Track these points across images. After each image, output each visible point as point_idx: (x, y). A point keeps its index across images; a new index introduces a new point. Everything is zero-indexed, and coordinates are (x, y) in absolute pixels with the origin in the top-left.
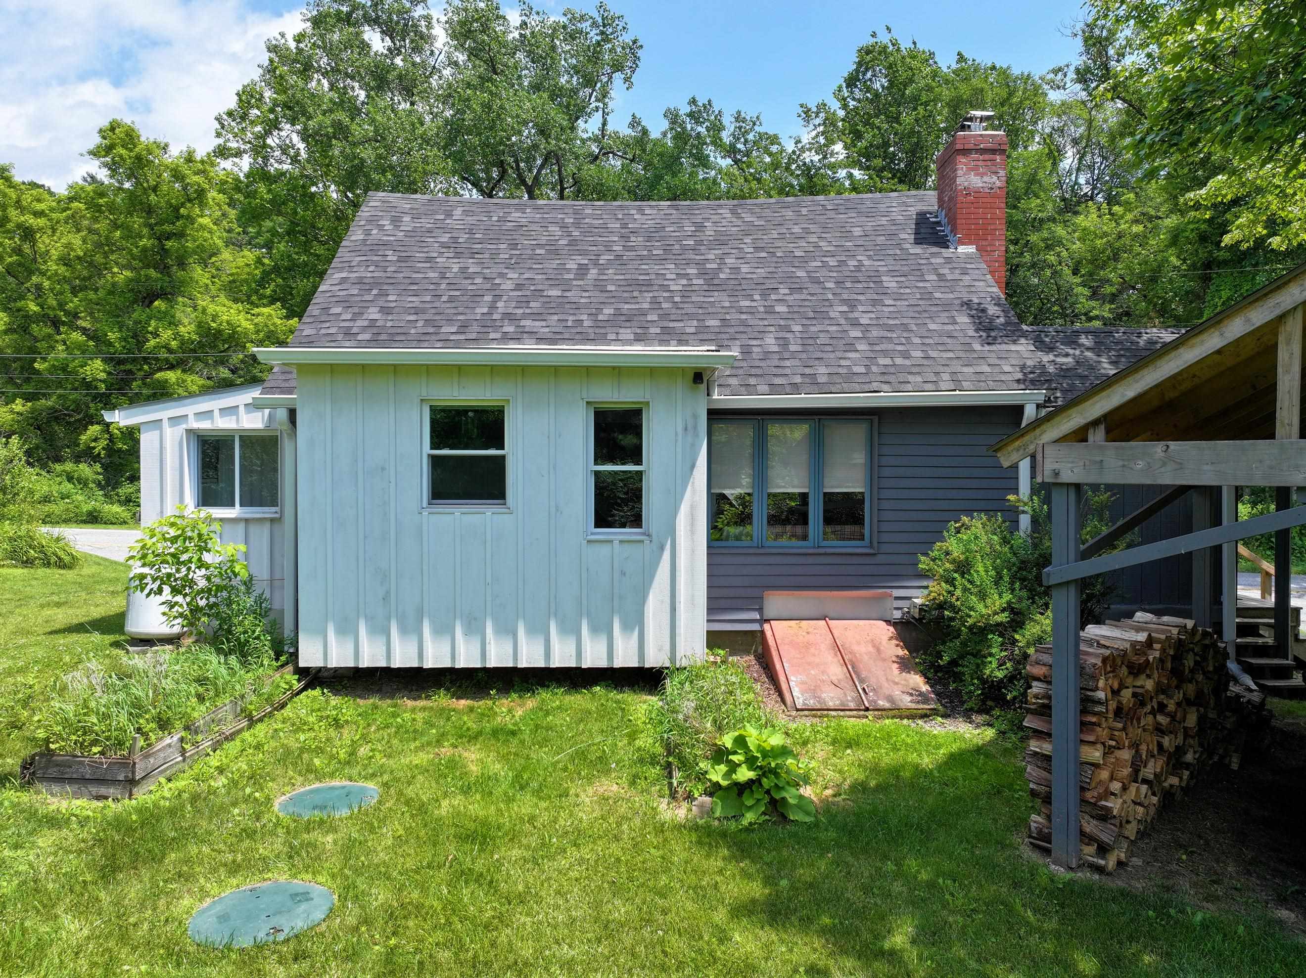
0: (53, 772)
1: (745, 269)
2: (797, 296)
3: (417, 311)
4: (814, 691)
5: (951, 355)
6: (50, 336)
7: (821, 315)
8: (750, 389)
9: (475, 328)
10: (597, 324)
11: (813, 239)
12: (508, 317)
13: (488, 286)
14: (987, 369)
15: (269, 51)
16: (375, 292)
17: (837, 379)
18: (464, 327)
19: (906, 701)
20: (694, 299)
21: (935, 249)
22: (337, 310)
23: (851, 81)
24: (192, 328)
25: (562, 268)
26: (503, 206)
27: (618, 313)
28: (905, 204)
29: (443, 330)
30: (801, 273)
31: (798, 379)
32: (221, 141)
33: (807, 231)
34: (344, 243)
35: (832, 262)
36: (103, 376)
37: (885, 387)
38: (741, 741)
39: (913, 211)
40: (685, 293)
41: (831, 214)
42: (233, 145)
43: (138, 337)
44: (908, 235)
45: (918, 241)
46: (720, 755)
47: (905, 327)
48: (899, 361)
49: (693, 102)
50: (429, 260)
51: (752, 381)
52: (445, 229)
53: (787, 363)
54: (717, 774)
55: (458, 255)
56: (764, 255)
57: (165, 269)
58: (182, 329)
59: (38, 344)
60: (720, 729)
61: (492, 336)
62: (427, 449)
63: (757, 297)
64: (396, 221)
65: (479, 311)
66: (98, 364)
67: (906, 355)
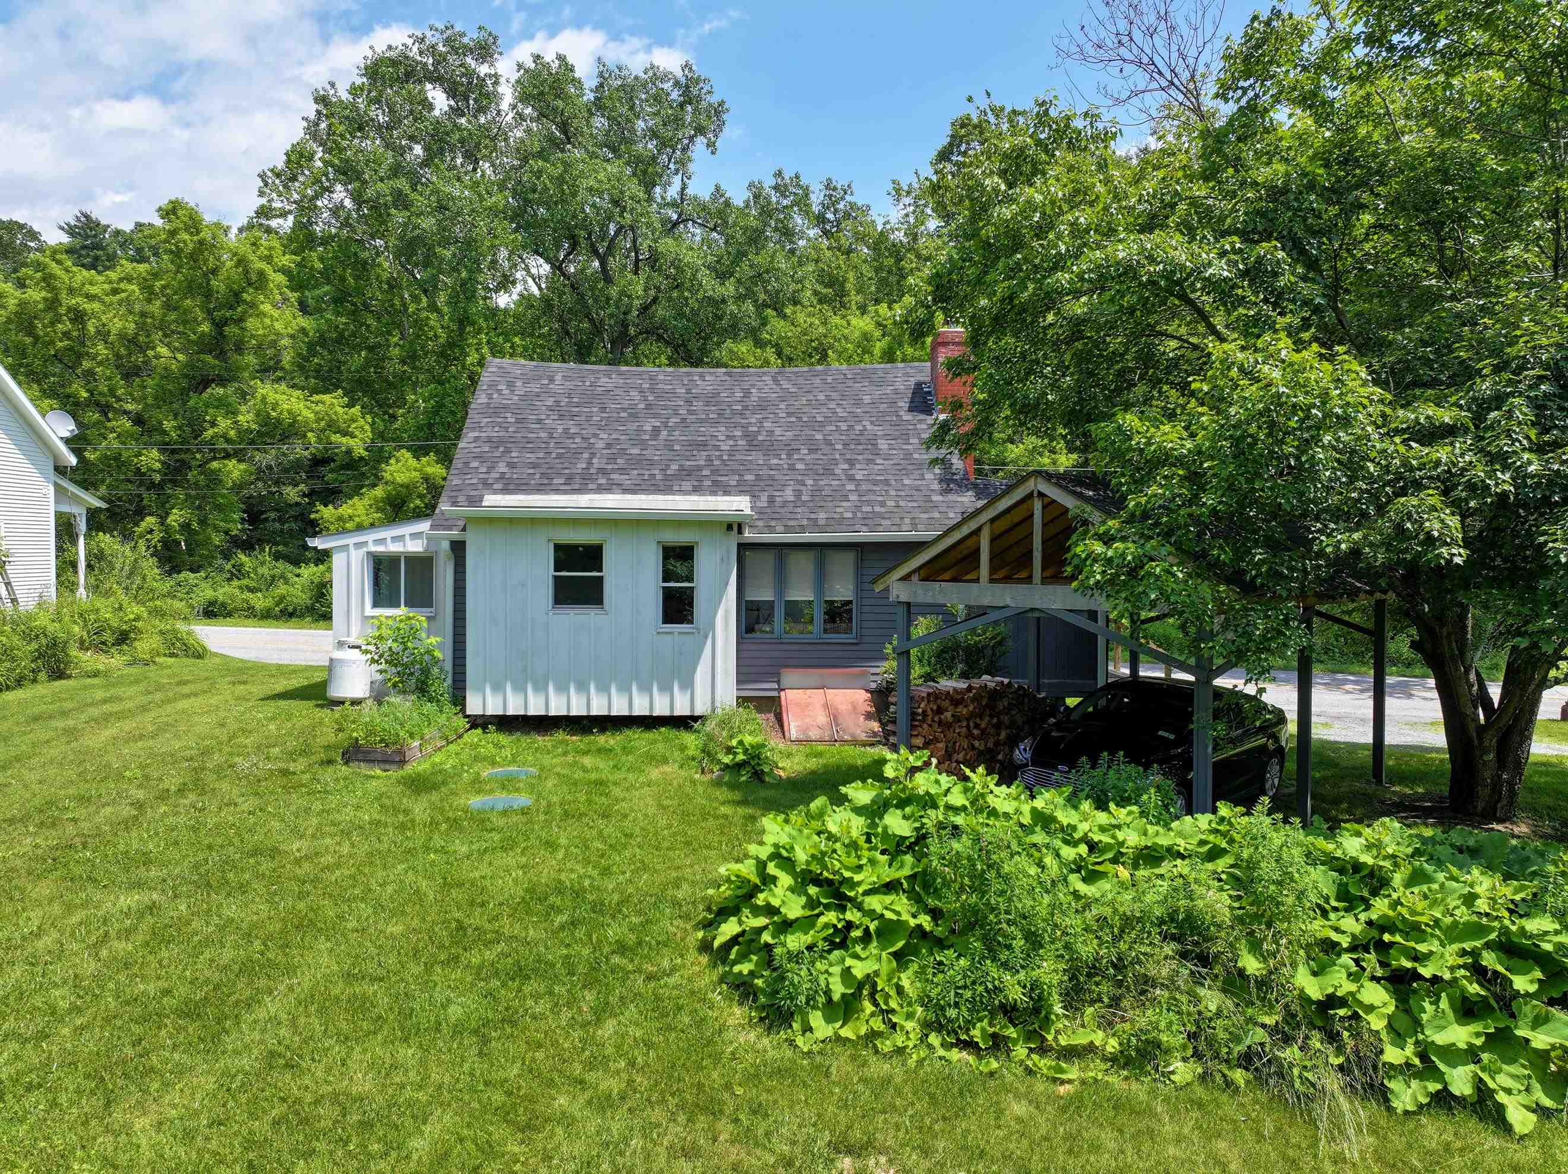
0: (360, 756)
1: (778, 431)
2: (813, 456)
3: (534, 466)
4: (805, 730)
5: (915, 504)
6: (99, 422)
7: (829, 472)
8: (771, 529)
9: (578, 480)
10: (667, 478)
11: (832, 405)
12: (602, 471)
13: (585, 445)
14: (936, 515)
15: (317, 100)
16: (501, 449)
17: (832, 522)
18: (569, 479)
19: (863, 737)
20: (738, 457)
21: (922, 417)
22: (475, 464)
23: (944, 155)
24: (250, 416)
25: (640, 430)
26: (593, 371)
27: (682, 469)
28: (908, 375)
29: (555, 481)
30: (819, 437)
31: (805, 522)
32: (264, 201)
33: (829, 398)
34: (473, 406)
35: (844, 426)
36: (158, 466)
37: (864, 528)
38: (741, 742)
39: (912, 381)
40: (732, 452)
41: (850, 383)
42: (277, 205)
43: (195, 427)
44: (904, 404)
45: (911, 410)
46: (730, 750)
47: (886, 482)
48: (877, 509)
49: (779, 174)
50: (539, 421)
51: (773, 523)
52: (549, 393)
53: (799, 510)
54: (727, 759)
55: (561, 417)
56: (793, 419)
57: (222, 355)
58: (240, 418)
59: (88, 432)
60: (731, 737)
61: (591, 486)
62: (552, 572)
63: (784, 456)
64: (511, 385)
65: (580, 466)
66: (155, 453)
67: (883, 504)
